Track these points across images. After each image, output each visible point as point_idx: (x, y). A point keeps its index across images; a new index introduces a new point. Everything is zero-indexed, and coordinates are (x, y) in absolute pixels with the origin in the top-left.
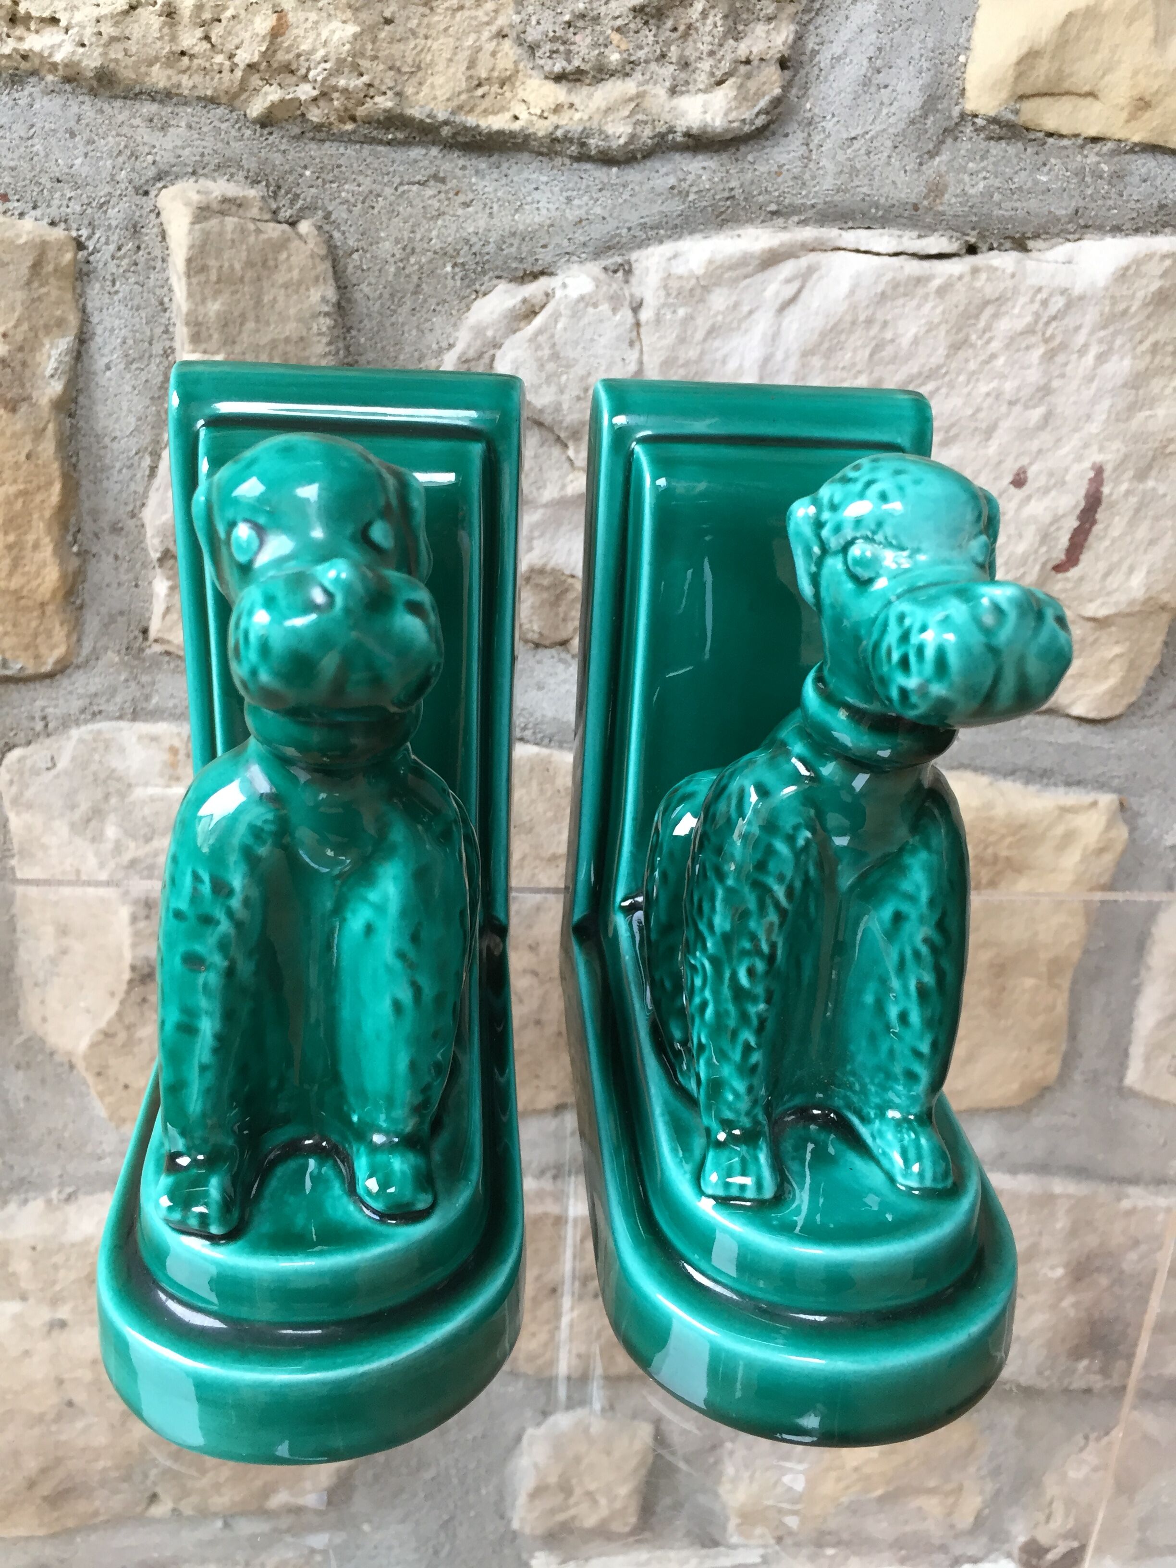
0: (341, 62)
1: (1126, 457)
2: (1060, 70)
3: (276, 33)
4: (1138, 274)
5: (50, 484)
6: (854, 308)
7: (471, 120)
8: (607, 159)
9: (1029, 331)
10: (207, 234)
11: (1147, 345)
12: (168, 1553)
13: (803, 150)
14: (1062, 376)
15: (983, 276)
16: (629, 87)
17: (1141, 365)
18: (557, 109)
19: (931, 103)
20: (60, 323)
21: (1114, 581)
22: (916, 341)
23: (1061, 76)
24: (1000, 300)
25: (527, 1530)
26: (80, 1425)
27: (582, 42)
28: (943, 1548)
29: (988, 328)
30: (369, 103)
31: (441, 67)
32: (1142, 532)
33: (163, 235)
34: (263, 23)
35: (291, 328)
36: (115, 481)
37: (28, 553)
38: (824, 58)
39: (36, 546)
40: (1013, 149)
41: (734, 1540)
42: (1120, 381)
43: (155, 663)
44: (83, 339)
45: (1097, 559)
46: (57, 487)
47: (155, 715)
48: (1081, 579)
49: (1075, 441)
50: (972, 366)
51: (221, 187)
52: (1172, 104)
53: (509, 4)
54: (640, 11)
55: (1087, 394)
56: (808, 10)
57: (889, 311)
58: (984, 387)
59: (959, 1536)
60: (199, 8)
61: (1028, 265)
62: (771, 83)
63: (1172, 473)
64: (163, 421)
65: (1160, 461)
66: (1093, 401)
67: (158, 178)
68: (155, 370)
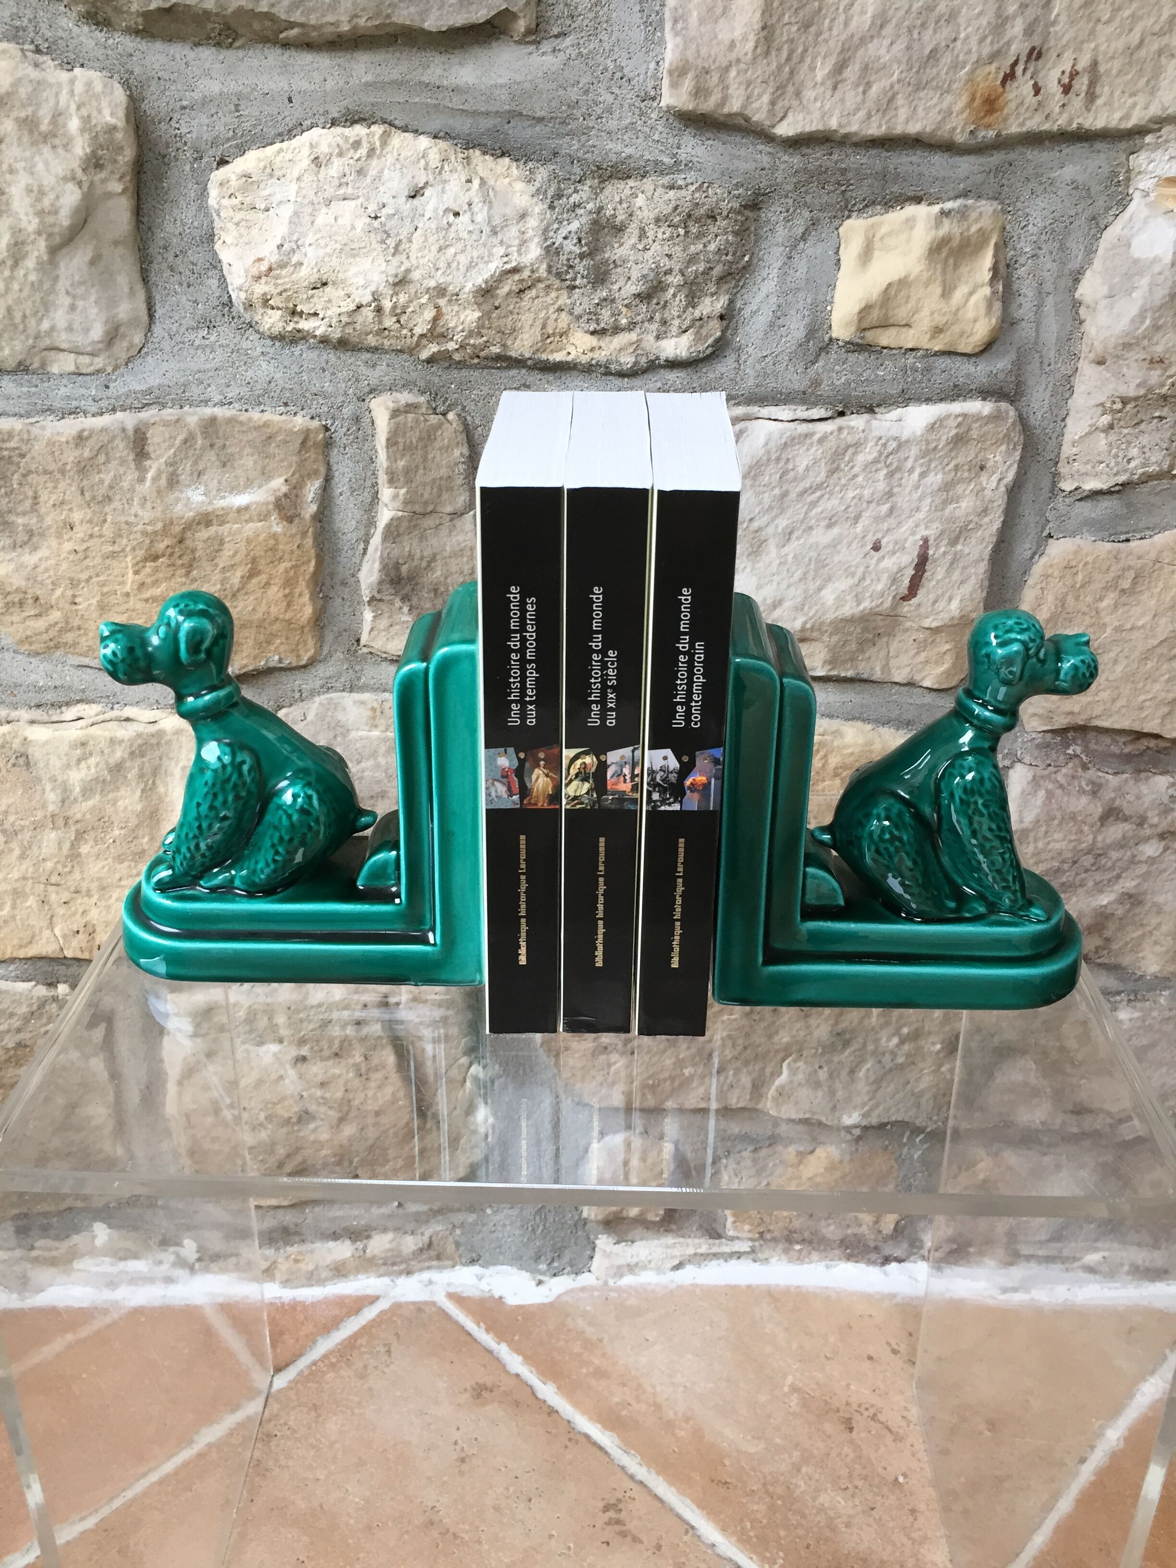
0: (471, 332)
1: (943, 532)
2: (886, 314)
3: (436, 319)
4: (941, 426)
5: (309, 561)
6: (768, 452)
7: (544, 357)
8: (621, 374)
9: (876, 461)
10: (398, 424)
11: (951, 466)
12: (363, 1222)
13: (736, 365)
14: (900, 485)
15: (846, 432)
16: (633, 336)
17: (950, 477)
18: (592, 350)
19: (812, 332)
20: (316, 472)
21: (941, 605)
22: (807, 469)
23: (886, 317)
24: (858, 445)
25: (593, 1217)
26: (312, 1126)
27: (606, 314)
28: (876, 1249)
29: (851, 460)
30: (487, 351)
31: (527, 328)
32: (956, 575)
33: (373, 423)
34: (429, 314)
35: (444, 472)
36: (345, 557)
37: (296, 598)
38: (746, 313)
39: (300, 595)
40: (862, 357)
41: (731, 1233)
42: (935, 487)
43: (364, 658)
44: (328, 479)
45: (928, 593)
46: (313, 563)
47: (363, 689)
48: (919, 605)
49: (911, 523)
50: (843, 481)
51: (405, 397)
52: (956, 329)
53: (564, 294)
54: (638, 296)
55: (916, 495)
56: (736, 286)
57: (789, 453)
58: (851, 494)
59: (885, 1240)
60: (394, 307)
61: (875, 423)
62: (715, 330)
63: (973, 540)
64: (371, 523)
65: (965, 534)
66: (920, 500)
67: (371, 392)
68: (367, 496)
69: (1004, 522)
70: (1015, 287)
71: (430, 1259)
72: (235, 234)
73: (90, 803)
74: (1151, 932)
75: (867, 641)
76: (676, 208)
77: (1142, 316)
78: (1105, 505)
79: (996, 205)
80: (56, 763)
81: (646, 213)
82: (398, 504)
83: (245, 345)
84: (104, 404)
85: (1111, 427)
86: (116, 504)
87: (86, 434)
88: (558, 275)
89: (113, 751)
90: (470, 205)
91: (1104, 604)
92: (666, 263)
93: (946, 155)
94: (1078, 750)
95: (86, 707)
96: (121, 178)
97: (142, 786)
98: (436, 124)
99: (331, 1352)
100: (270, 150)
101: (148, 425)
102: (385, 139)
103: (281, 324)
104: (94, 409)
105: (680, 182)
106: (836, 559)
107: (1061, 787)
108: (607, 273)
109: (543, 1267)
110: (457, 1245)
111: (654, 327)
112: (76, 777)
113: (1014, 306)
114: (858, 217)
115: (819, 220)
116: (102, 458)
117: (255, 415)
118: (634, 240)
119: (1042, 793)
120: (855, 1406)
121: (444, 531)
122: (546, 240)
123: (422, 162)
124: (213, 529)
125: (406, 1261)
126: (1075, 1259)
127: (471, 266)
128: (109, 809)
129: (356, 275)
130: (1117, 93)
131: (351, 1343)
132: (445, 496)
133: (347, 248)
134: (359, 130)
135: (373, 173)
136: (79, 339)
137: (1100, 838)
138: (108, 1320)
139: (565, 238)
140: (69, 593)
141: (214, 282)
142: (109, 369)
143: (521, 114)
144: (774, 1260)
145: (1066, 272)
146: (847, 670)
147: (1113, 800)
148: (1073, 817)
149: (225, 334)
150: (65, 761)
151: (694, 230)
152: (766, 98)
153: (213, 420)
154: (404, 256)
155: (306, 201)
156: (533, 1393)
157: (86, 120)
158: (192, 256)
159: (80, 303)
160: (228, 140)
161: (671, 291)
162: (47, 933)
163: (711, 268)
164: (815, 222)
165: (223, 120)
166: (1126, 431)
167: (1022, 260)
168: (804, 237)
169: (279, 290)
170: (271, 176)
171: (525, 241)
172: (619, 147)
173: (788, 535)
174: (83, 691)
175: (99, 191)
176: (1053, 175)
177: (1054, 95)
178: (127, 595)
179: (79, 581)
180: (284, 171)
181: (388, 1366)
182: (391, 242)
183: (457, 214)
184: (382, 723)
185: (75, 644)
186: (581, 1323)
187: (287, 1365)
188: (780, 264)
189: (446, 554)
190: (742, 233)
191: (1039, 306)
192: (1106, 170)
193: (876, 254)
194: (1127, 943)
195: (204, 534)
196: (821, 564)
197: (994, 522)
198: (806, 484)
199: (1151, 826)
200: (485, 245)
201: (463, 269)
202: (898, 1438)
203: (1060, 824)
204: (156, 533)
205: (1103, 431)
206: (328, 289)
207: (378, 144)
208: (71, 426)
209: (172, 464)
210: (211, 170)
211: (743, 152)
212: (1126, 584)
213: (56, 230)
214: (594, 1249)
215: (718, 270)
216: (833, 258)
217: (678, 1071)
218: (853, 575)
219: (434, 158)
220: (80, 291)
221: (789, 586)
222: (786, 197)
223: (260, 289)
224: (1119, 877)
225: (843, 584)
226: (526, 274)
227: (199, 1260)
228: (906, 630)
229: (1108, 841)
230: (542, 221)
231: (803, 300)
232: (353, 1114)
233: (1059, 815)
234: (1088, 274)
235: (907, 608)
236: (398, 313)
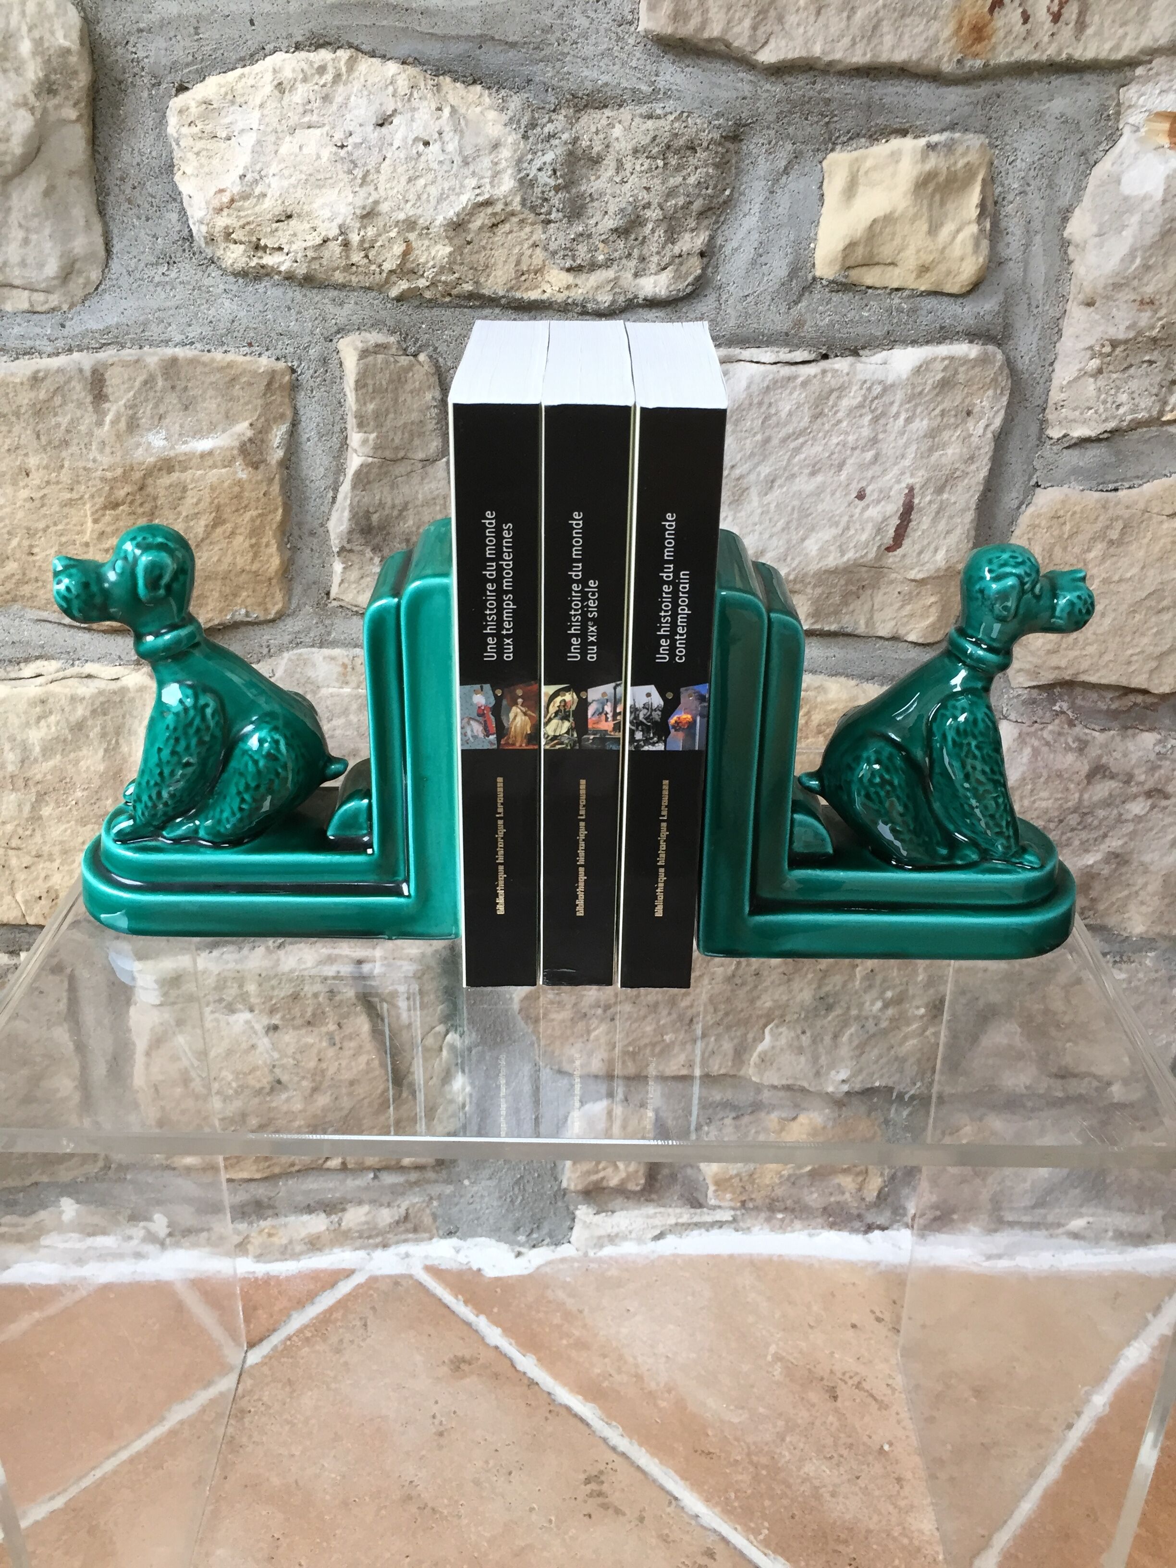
0: (442, 268)
1: (928, 480)
2: (871, 252)
3: (406, 254)
4: (927, 369)
5: (276, 509)
6: (750, 396)
7: (518, 295)
8: (598, 314)
9: (861, 406)
10: (367, 365)
11: (937, 411)
12: (338, 1195)
13: (716, 304)
14: (885, 431)
15: (829, 375)
16: (610, 273)
17: (935, 424)
18: (568, 287)
19: (794, 272)
20: (282, 416)
21: (926, 556)
22: (790, 414)
23: (871, 255)
24: (842, 389)
25: (572, 1187)
26: (284, 1096)
27: (582, 250)
28: (859, 1217)
29: (835, 405)
30: (459, 288)
31: (500, 264)
32: (942, 526)
33: (341, 364)
34: (398, 249)
35: (415, 416)
36: (313, 506)
37: (263, 549)
38: (727, 250)
39: (267, 545)
40: (846, 297)
41: (712, 1202)
42: (921, 433)
43: (334, 612)
44: (295, 424)
45: (914, 543)
46: (280, 511)
47: (334, 644)
48: (904, 556)
49: (896, 470)
50: (827, 427)
51: (374, 337)
52: (943, 268)
53: (539, 228)
54: (615, 230)
55: (901, 442)
56: (717, 222)
57: (772, 397)
58: (835, 440)
59: (869, 1207)
60: (362, 241)
61: (859, 366)
62: (695, 267)
63: (960, 488)
64: (340, 470)
65: (951, 482)
66: (906, 446)
67: (338, 332)
68: (335, 441)
69: (991, 470)
70: (1003, 224)
71: (407, 1231)
72: (195, 164)
73: (51, 763)
74: (1137, 893)
75: (851, 593)
76: (654, 138)
77: (1132, 255)
78: (1094, 454)
79: (982, 139)
80: (14, 721)
81: (623, 144)
82: (367, 450)
83: (207, 282)
84: (60, 344)
85: (1100, 371)
86: (73, 449)
87: (41, 374)
88: (533, 209)
89: (74, 709)
90: (440, 134)
91: (1092, 555)
92: (644, 196)
93: (933, 86)
94: (1065, 706)
95: (46, 663)
96: (75, 105)
97: (105, 745)
98: (405, 48)
99: (306, 1327)
100: (232, 75)
101: (107, 366)
102: (351, 64)
103: (244, 259)
104: (49, 349)
105: (659, 111)
106: (820, 508)
107: (1047, 744)
108: (583, 207)
109: (522, 1238)
110: (435, 1216)
111: (632, 263)
112: (36, 736)
113: (1001, 246)
114: (842, 151)
115: (801, 152)
116: (58, 400)
117: (218, 355)
118: (611, 172)
119: (1027, 751)
120: (839, 1375)
121: (416, 479)
122: (520, 171)
123: (391, 89)
124: (175, 476)
125: (381, 1233)
126: (1059, 1225)
127: (441, 199)
128: (71, 769)
129: (324, 206)
130: (1107, 24)
131: (325, 1319)
132: (417, 442)
133: (312, 179)
134: (324, 55)
135: (339, 99)
136: (33, 275)
137: (1086, 796)
138: (77, 1296)
139: (540, 170)
140: (26, 543)
141: (174, 216)
142: (65, 307)
143: (493, 38)
144: (756, 1229)
145: (1055, 209)
146: (831, 623)
147: (1100, 757)
148: (1059, 775)
149: (186, 270)
150: (23, 719)
151: (674, 162)
152: (747, 23)
153: (174, 360)
154: (372, 187)
155: (269, 129)
156: (513, 1366)
157: (38, 43)
158: (150, 188)
159: (34, 237)
160: (188, 65)
161: (650, 226)
162: (8, 899)
163: (691, 203)
164: (797, 156)
165: (182, 43)
166: (1115, 376)
167: (1010, 197)
168: (786, 171)
169: (241, 223)
170: (233, 102)
171: (498, 172)
172: (594, 74)
173: (770, 483)
174: (42, 647)
175: (53, 117)
176: (1042, 108)
177: (1043, 23)
178: (87, 545)
179: (36, 531)
180: (246, 98)
181: (364, 1340)
182: (359, 173)
183: (427, 144)
184: (353, 679)
185: (33, 597)
186: (561, 1295)
187: (261, 1340)
188: (761, 199)
189: (418, 503)
190: (722, 165)
191: (1027, 246)
192: (1095, 104)
193: (861, 189)
194: (1113, 904)
195: (166, 480)
196: (804, 513)
197: (981, 471)
198: (790, 429)
199: (1139, 784)
200: (456, 176)
201: (433, 202)
202: (883, 1406)
203: (1046, 782)
204: (115, 479)
205: (1092, 376)
206: (293, 222)
207: (344, 69)
208: (25, 367)
209: (132, 406)
210: (170, 97)
211: (723, 80)
212: (1114, 535)
213: (8, 158)
214: (573, 1219)
215: (697, 205)
216: (817, 192)
217: (659, 1038)
218: (837, 524)
219: (403, 84)
220: (34, 223)
221: (771, 537)
222: (768, 128)
223: (222, 221)
224: (1105, 836)
225: (827, 534)
226: (499, 207)
227: (170, 1235)
228: (892, 582)
229: (1095, 798)
230: (515, 151)
231: (786, 237)
232: (326, 1084)
233: (1045, 774)
234: (1077, 212)
235: (892, 559)
236: (366, 247)
